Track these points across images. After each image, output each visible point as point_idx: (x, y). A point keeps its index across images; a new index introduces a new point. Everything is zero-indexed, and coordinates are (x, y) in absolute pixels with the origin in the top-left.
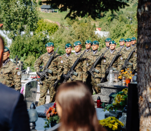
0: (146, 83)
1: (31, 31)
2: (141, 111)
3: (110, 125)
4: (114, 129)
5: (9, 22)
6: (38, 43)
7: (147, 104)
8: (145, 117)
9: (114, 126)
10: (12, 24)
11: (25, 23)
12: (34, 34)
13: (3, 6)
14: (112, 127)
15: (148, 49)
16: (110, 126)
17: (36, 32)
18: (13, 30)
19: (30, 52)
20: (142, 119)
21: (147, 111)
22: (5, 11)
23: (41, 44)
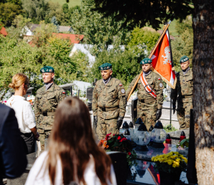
0: (201, 107)
1: (122, 44)
2: (196, 141)
3: (170, 160)
4: (174, 166)
5: (92, 32)
6: (130, 62)
7: (202, 133)
8: (200, 148)
9: (175, 162)
10: (96, 35)
11: (114, 33)
12: (127, 49)
13: (85, 10)
14: (173, 163)
15: (203, 66)
16: (170, 162)
17: (128, 46)
18: (97, 43)
19: (118, 74)
20: (197, 151)
21: (203, 141)
22: (87, 16)
23: (134, 62)
